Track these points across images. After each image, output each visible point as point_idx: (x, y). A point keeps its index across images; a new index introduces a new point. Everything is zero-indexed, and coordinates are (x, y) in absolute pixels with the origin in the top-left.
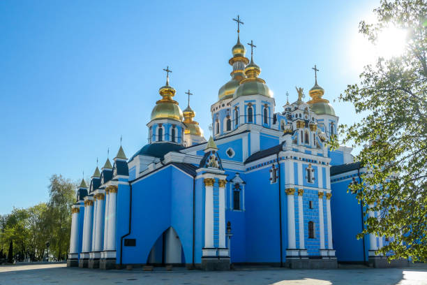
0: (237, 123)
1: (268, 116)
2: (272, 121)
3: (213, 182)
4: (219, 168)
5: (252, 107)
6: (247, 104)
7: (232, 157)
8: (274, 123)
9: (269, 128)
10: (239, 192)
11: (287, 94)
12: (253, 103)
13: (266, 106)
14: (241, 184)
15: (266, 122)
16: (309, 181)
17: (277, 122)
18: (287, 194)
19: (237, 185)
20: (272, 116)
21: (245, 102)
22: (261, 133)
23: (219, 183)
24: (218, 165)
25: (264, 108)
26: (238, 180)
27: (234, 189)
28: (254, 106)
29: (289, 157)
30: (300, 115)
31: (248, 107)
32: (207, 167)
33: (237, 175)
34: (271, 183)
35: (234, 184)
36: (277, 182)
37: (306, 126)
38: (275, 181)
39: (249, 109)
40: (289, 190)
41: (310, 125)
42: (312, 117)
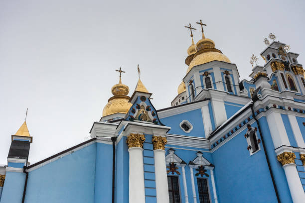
1: (232, 83)
2: (238, 88)
3: (141, 140)
4: (155, 122)
5: (209, 76)
6: (203, 73)
7: (189, 131)
9: (236, 95)
10: (205, 180)
12: (209, 72)
13: (226, 72)
14: (207, 168)
15: (230, 89)
18: (281, 164)
19: (201, 170)
20: (237, 83)
21: (200, 72)
22: (225, 102)
23: (154, 143)
24: (152, 118)
25: (225, 75)
26: (201, 161)
27: (197, 175)
28: (212, 74)
29: (271, 105)
30: (274, 56)
31: (205, 77)
32: (132, 119)
33: (200, 155)
34: (251, 154)
35: (196, 167)
36: (260, 149)
37: (287, 68)
38: (257, 148)
39: (206, 79)
40: (284, 155)
41: (292, 68)
42: (292, 58)
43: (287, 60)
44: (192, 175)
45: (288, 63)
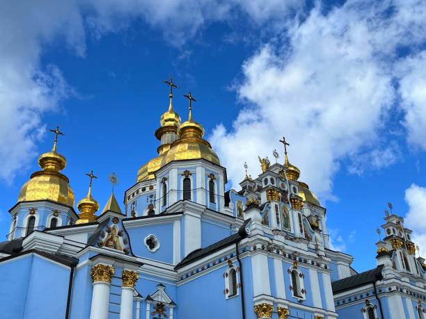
0: (165, 204)
1: (216, 192)
2: (222, 201)
3: (110, 273)
4: (126, 252)
5: (190, 177)
6: (182, 172)
7: (154, 250)
8: (227, 205)
9: (218, 212)
11: (246, 166)
12: (191, 171)
13: (212, 176)
14: (167, 305)
15: (212, 201)
16: (296, 294)
17: (230, 204)
18: (258, 316)
19: (160, 308)
20: (222, 194)
21: (179, 169)
23: (124, 278)
24: (123, 246)
25: (209, 179)
26: (162, 298)
27: (153, 313)
28: (194, 175)
29: (259, 246)
30: (272, 181)
31: (184, 177)
32: (100, 245)
34: (227, 298)
35: (155, 303)
36: (238, 294)
37: (284, 200)
38: (235, 292)
39: (184, 180)
40: (262, 306)
41: (291, 199)
42: (292, 186)
43: (286, 189)
44: (148, 314)
45: (287, 192)
